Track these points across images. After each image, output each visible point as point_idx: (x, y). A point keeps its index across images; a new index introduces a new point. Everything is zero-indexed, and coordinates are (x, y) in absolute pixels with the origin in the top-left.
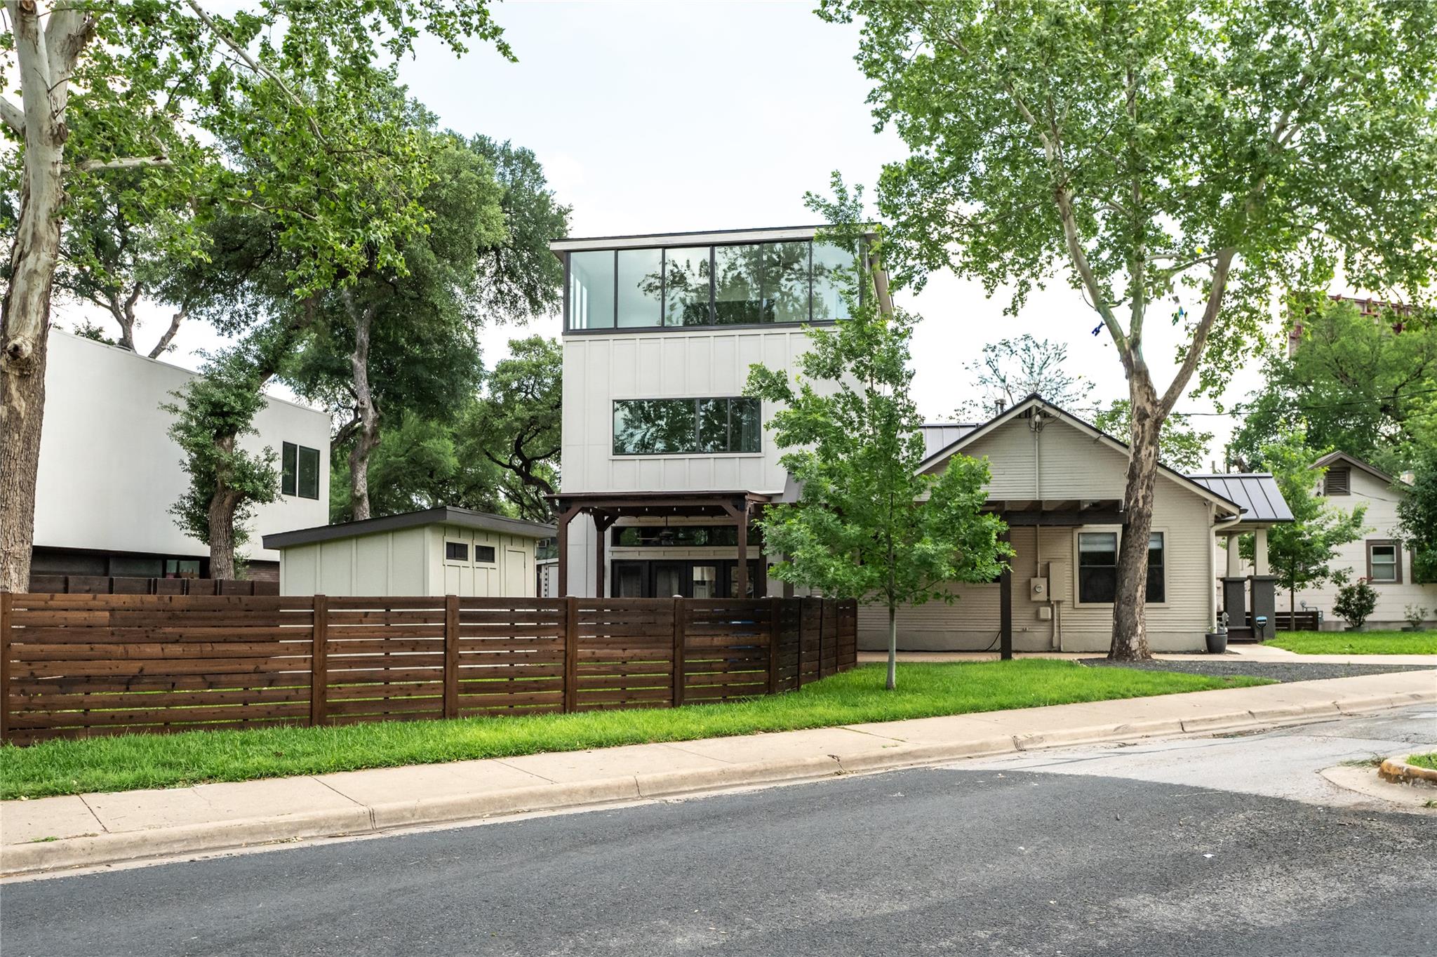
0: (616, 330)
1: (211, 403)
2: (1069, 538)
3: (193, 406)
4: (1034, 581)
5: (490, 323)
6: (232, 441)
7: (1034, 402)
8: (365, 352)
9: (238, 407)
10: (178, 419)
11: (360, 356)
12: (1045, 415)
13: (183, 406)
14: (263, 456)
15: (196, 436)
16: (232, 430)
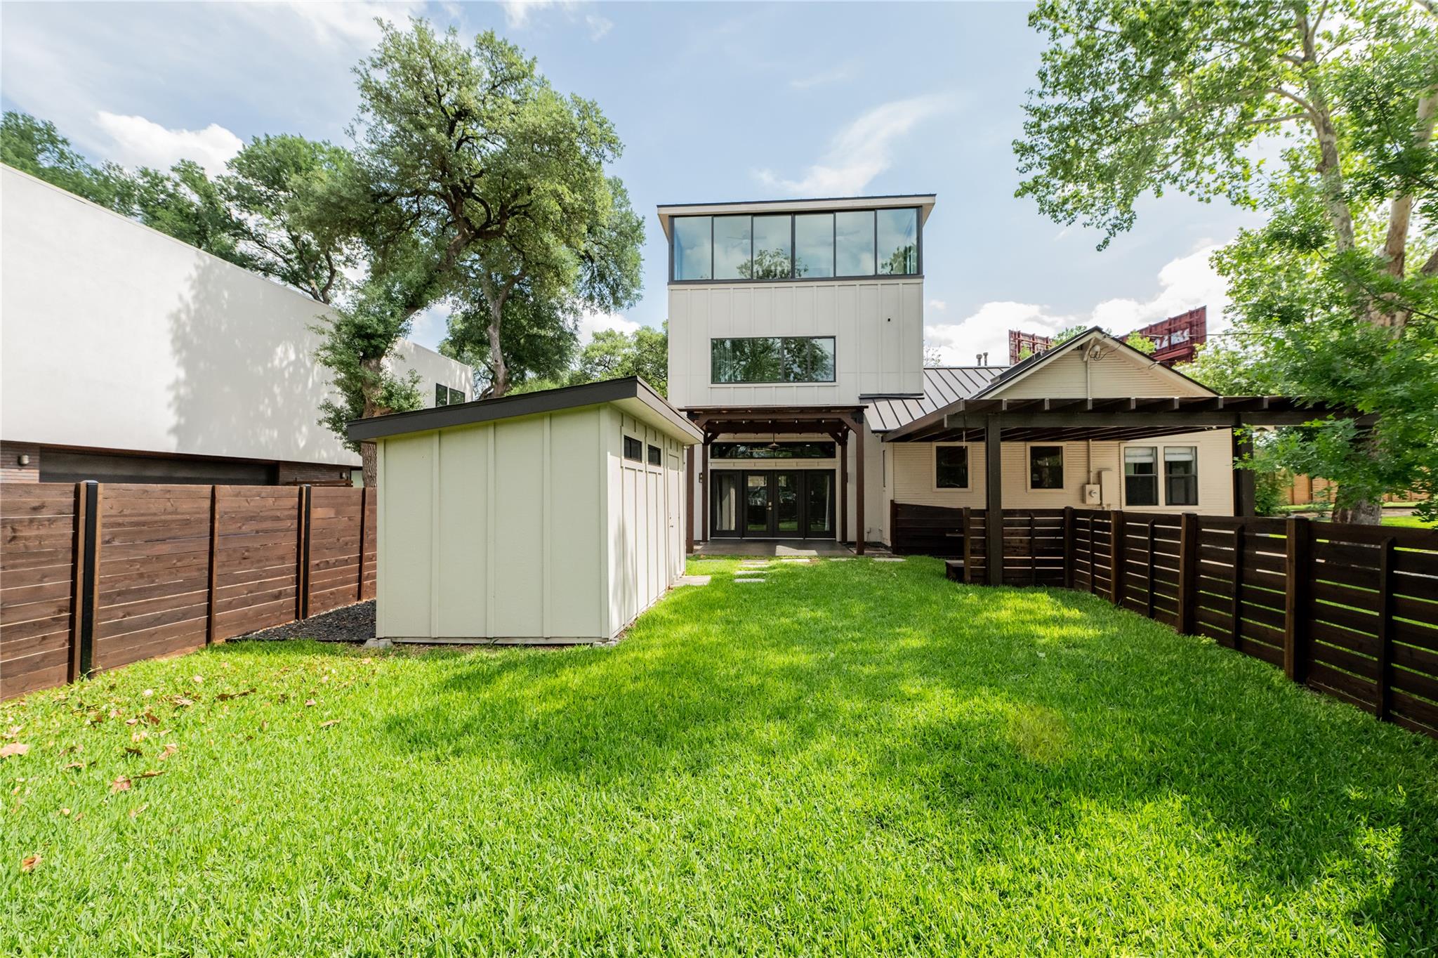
0: (712, 281)
1: (355, 325)
2: (1116, 450)
3: (338, 328)
4: (1088, 487)
5: (586, 313)
6: (378, 364)
7: (1096, 334)
8: (499, 325)
9: (381, 329)
10: (327, 341)
11: (495, 327)
12: (1104, 346)
13: (331, 327)
14: (408, 378)
15: (341, 354)
16: (378, 353)
